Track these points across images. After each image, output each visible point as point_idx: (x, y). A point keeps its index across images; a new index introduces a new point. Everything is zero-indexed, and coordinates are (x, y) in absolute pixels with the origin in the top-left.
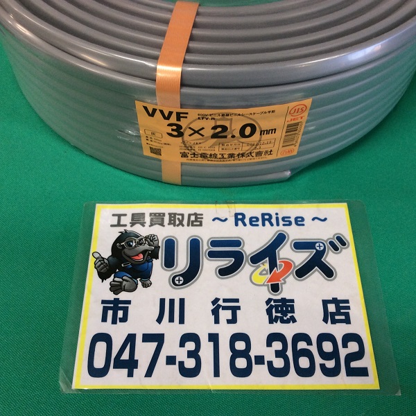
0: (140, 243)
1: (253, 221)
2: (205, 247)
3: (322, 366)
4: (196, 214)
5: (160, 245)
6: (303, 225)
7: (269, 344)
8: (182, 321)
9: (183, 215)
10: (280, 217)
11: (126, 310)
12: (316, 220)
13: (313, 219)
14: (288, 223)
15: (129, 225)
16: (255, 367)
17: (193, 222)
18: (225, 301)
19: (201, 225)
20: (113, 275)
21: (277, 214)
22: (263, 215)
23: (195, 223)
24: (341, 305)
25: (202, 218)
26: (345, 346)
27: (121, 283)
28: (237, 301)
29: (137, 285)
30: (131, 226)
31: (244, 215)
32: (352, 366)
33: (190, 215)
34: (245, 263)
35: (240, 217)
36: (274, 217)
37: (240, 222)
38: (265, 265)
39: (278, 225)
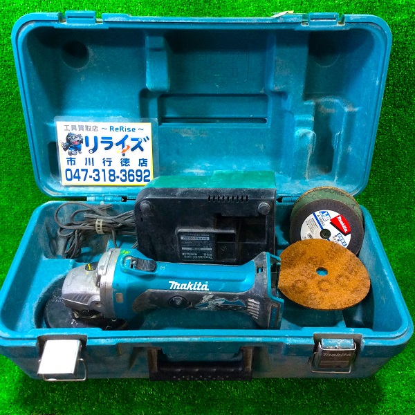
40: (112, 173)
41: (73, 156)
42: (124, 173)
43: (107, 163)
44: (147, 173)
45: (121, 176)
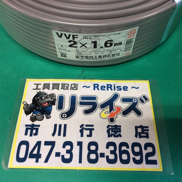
0: (46, 98)
1: (103, 88)
2: (78, 100)
3: (134, 159)
4: (75, 84)
5: (56, 98)
6: (127, 90)
7: (107, 147)
8: (64, 135)
9: (68, 85)
10: (116, 86)
11: (37, 130)
12: (133, 88)
13: (132, 88)
14: (120, 89)
15: (42, 89)
16: (100, 159)
17: (73, 88)
18: (86, 126)
19: (77, 89)
20: (32, 113)
21: (114, 85)
22: (108, 85)
23: (74, 88)
24: (144, 129)
25: (78, 86)
26: (146, 149)
27: (36, 116)
28: (93, 126)
29: (44, 117)
30: (43, 90)
31: (98, 85)
32: (149, 159)
33: (72, 85)
34: (98, 108)
35: (96, 86)
36: (113, 86)
37: (96, 88)
38: (107, 109)
39: (115, 90)
40: (93, 148)
41: (36, 123)
42: (112, 148)
43: (86, 133)
44: (150, 150)
45: (107, 152)
